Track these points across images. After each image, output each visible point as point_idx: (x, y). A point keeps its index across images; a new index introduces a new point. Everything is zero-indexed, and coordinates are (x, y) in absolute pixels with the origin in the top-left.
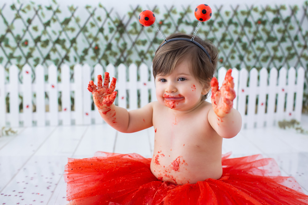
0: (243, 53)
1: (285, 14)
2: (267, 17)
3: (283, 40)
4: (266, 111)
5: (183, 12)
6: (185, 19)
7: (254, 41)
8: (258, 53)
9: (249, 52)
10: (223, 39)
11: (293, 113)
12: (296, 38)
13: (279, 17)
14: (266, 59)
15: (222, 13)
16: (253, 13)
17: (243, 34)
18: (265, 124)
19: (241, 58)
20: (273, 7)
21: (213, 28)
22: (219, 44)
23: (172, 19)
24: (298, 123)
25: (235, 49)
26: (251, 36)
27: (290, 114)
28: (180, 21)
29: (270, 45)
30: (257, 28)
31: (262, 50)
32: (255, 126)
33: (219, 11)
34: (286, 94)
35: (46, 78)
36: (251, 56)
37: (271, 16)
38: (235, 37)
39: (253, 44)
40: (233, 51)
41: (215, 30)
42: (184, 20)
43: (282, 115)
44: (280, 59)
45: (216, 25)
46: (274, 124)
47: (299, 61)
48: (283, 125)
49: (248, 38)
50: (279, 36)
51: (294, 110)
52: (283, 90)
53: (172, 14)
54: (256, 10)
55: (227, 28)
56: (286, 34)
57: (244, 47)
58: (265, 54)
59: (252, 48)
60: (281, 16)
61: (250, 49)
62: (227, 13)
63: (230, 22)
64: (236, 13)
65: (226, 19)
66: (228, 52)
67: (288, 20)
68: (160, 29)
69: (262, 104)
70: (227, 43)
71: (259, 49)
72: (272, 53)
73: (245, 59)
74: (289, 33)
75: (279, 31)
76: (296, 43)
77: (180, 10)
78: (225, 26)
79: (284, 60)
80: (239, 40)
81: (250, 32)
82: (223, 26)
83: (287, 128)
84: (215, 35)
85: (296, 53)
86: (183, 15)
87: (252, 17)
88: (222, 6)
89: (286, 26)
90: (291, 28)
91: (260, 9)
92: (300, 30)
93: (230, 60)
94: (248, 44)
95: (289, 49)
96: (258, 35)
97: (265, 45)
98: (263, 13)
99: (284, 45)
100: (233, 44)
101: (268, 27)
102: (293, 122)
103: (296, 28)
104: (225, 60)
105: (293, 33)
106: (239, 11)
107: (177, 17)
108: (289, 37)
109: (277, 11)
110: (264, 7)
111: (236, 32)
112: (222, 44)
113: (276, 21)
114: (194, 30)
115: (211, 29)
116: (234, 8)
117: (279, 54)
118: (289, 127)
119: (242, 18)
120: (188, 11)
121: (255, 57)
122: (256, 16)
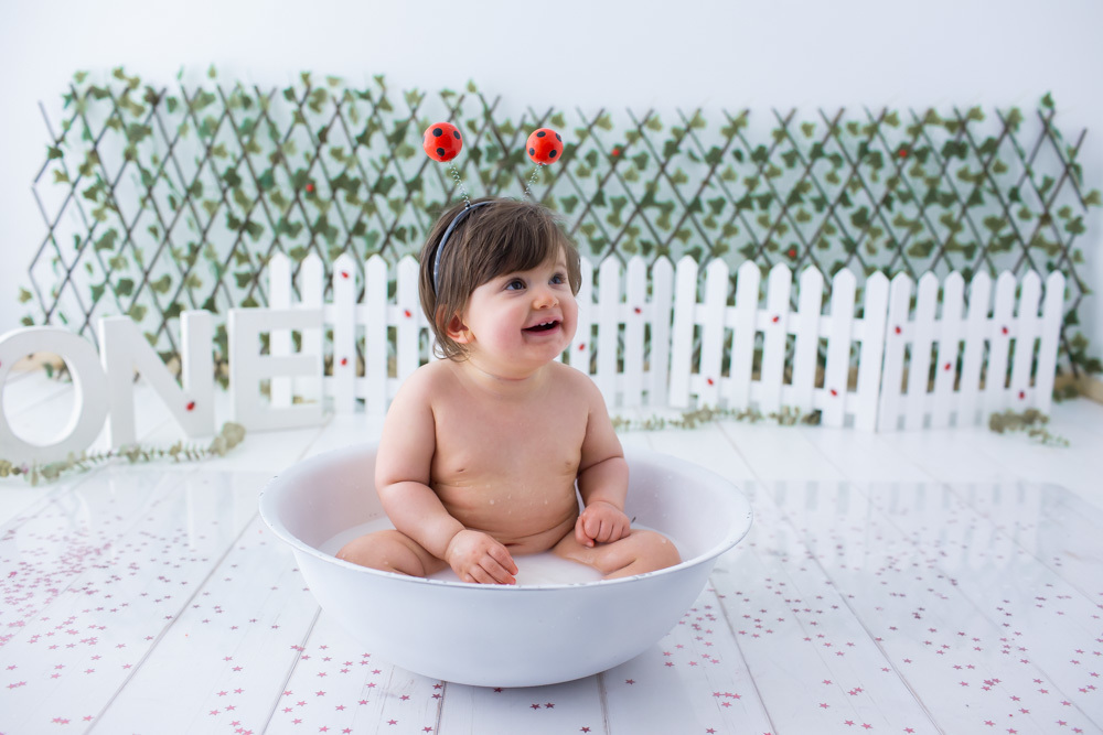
0: (855, 233)
1: (982, 131)
2: (928, 139)
3: (976, 199)
4: (956, 386)
5: (682, 126)
6: (687, 144)
7: (887, 201)
8: (900, 234)
9: (876, 233)
10: (795, 197)
11: (1029, 392)
12: (1014, 195)
13: (964, 139)
14: (925, 249)
15: (795, 129)
16: (884, 128)
17: (856, 183)
18: (953, 421)
19: (851, 247)
20: (945, 113)
21: (767, 168)
22: (785, 210)
23: (649, 144)
24: (1045, 420)
25: (832, 221)
26: (879, 190)
27: (1022, 395)
28: (671, 149)
29: (935, 212)
30: (899, 170)
31: (915, 227)
32: (927, 422)
33: (785, 124)
34: (1013, 342)
35: (392, 290)
36: (880, 243)
37: (939, 136)
38: (833, 192)
39: (884, 210)
40: (827, 229)
41: (774, 173)
42: (683, 147)
43: (998, 398)
44: (969, 251)
45: (776, 160)
46: (978, 421)
47: (1026, 254)
48: (999, 424)
49: (870, 196)
50: (965, 189)
51: (1033, 384)
52: (1005, 331)
53: (646, 130)
54: (891, 120)
55: (809, 170)
56: (987, 184)
57: (861, 219)
58: (924, 236)
59: (883, 219)
60: (970, 136)
61: (877, 223)
62: (807, 129)
63: (817, 152)
64: (834, 129)
65: (806, 145)
66: (810, 230)
67: (991, 146)
68: (613, 169)
69: (948, 367)
70: (809, 208)
71: (900, 222)
72: (943, 233)
73: (862, 249)
74: (993, 183)
75: (963, 175)
76: (1015, 209)
77: (670, 121)
78: (803, 162)
79: (978, 253)
80: (844, 199)
81: (874, 178)
82: (798, 163)
83: (1007, 431)
84: (771, 186)
85: (1016, 236)
86: (679, 135)
87: (883, 139)
88: (793, 112)
89: (986, 166)
90: (1000, 168)
91: (906, 120)
92: (1029, 173)
93: (815, 250)
94: (871, 210)
95: (993, 224)
96: (902, 187)
97: (922, 213)
98: (916, 130)
99: (978, 214)
100: (826, 210)
101: (931, 168)
102: (1030, 418)
103: (1017, 169)
104: (802, 250)
105: (1005, 182)
106: (843, 124)
107: (660, 139)
108: (995, 191)
109: (958, 125)
110: (921, 112)
111: (832, 178)
112: (794, 211)
113: (956, 149)
114: (713, 171)
115: (761, 170)
116: (831, 116)
117: (963, 238)
118: (1013, 429)
119: (852, 143)
120: (696, 123)
121: (891, 244)
122: (895, 137)
